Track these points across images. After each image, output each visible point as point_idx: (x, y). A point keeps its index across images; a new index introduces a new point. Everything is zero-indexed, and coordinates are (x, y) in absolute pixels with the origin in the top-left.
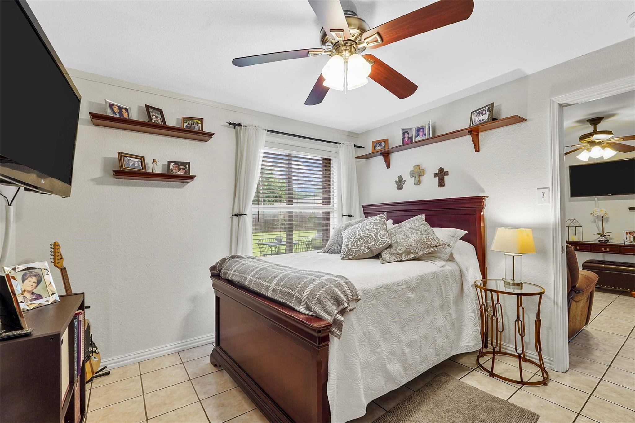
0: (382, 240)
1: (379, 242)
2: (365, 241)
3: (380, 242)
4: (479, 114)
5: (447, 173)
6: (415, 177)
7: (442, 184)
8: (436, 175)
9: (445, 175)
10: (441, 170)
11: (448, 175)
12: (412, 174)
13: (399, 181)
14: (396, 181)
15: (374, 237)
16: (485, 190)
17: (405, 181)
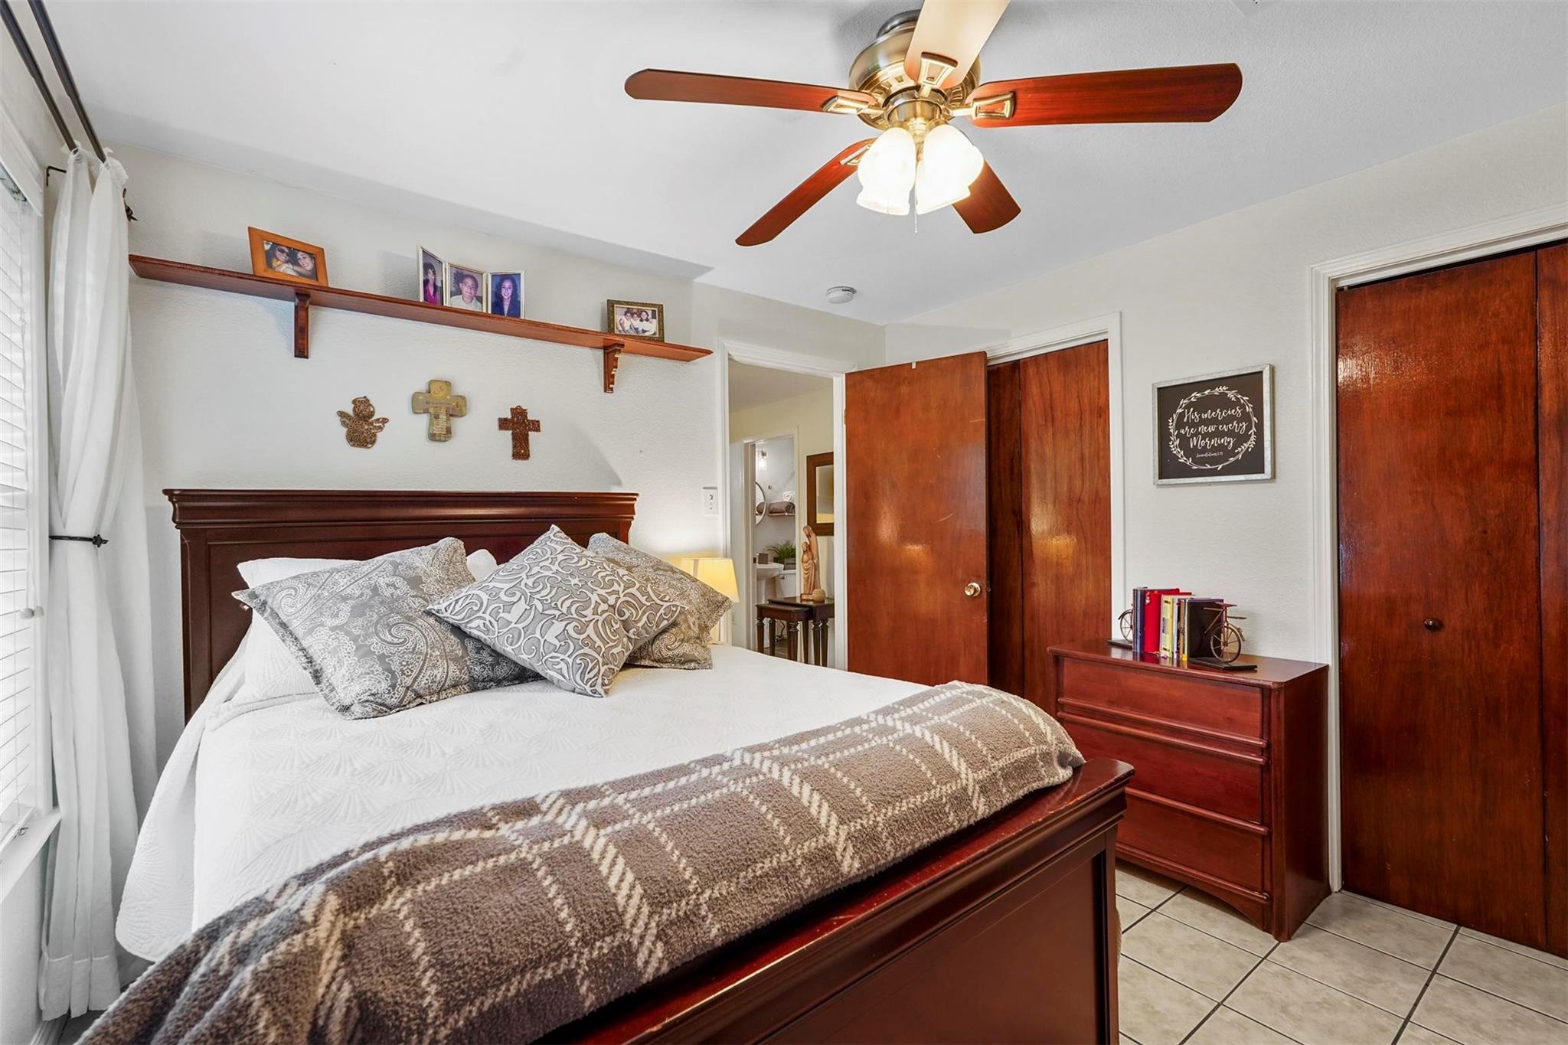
0: (666, 605)
1: (658, 615)
2: (624, 618)
3: (662, 611)
4: (628, 311)
5: (536, 426)
6: (437, 417)
7: (521, 450)
8: (503, 424)
9: (530, 430)
10: (519, 414)
11: (538, 430)
12: (421, 403)
13: (357, 415)
14: (342, 414)
15: (643, 599)
16: (623, 480)
17: (385, 421)
